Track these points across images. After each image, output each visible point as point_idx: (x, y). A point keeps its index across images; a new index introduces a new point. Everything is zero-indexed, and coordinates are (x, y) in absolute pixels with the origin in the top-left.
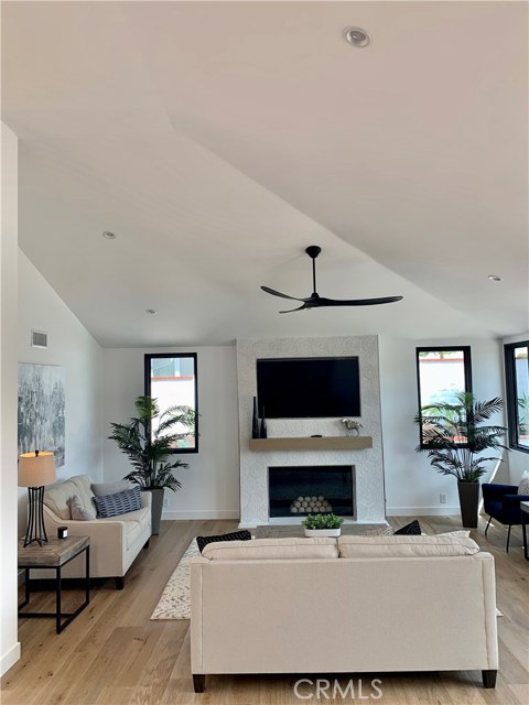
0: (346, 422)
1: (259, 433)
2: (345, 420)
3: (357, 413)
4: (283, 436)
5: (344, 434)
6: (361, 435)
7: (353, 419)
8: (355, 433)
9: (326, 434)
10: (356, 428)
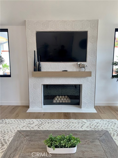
0: (79, 65)
1: (37, 68)
2: (79, 63)
3: (85, 60)
4: (49, 70)
5: (78, 70)
6: (86, 70)
7: (83, 63)
8: (83, 70)
9: (69, 70)
10: (84, 67)
